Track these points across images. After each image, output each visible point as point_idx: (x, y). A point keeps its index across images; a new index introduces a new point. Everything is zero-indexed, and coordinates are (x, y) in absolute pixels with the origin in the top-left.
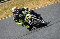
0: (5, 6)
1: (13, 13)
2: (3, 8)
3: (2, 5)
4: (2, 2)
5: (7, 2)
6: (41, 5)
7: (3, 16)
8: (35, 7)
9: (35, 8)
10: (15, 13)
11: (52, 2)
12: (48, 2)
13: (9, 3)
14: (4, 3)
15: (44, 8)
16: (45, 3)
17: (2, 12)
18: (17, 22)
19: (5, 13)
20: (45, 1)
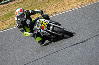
0: (10, 10)
1: (18, 17)
2: (5, 13)
3: (4, 8)
4: (3, 2)
5: (12, 3)
6: (68, 8)
7: (5, 27)
8: (58, 11)
9: (58, 13)
10: (20, 16)
11: (87, 3)
12: (79, 3)
13: (15, 4)
14: (8, 4)
15: (74, 13)
16: (75, 5)
17: (3, 19)
18: (23, 31)
19: (8, 21)
20: (75, 1)
